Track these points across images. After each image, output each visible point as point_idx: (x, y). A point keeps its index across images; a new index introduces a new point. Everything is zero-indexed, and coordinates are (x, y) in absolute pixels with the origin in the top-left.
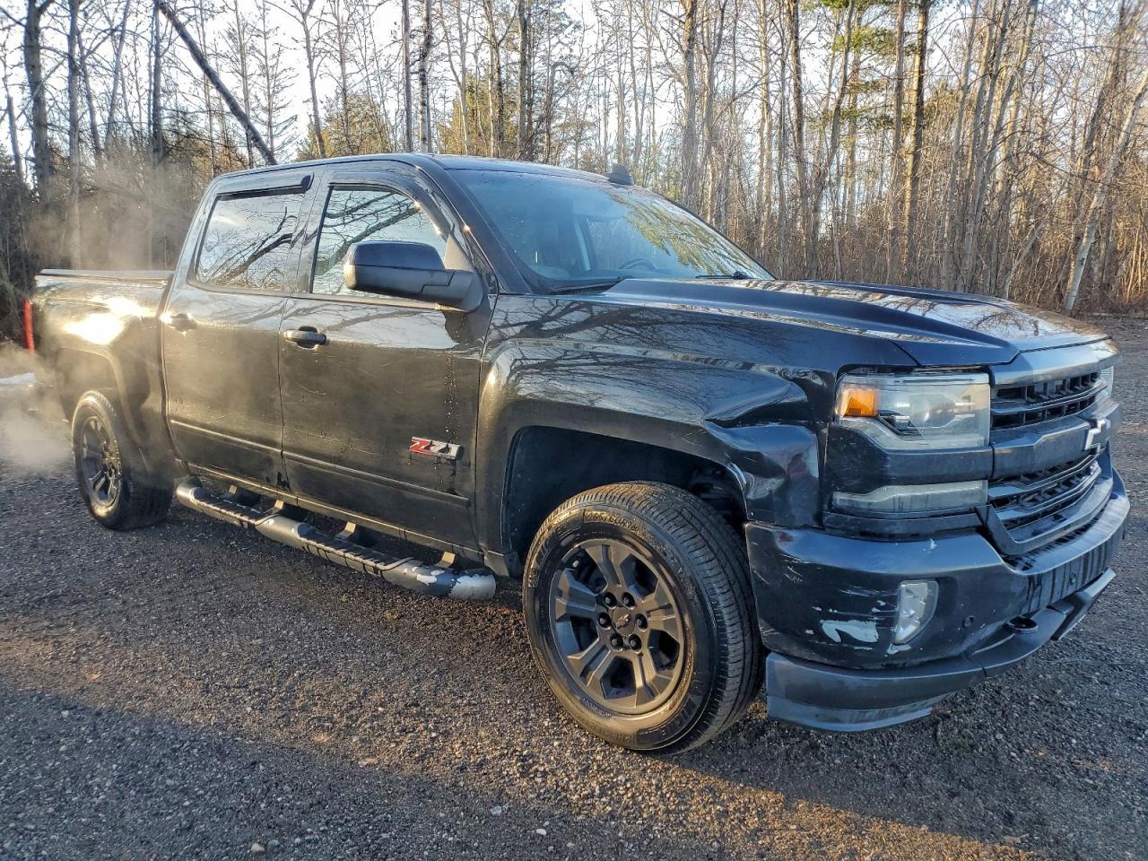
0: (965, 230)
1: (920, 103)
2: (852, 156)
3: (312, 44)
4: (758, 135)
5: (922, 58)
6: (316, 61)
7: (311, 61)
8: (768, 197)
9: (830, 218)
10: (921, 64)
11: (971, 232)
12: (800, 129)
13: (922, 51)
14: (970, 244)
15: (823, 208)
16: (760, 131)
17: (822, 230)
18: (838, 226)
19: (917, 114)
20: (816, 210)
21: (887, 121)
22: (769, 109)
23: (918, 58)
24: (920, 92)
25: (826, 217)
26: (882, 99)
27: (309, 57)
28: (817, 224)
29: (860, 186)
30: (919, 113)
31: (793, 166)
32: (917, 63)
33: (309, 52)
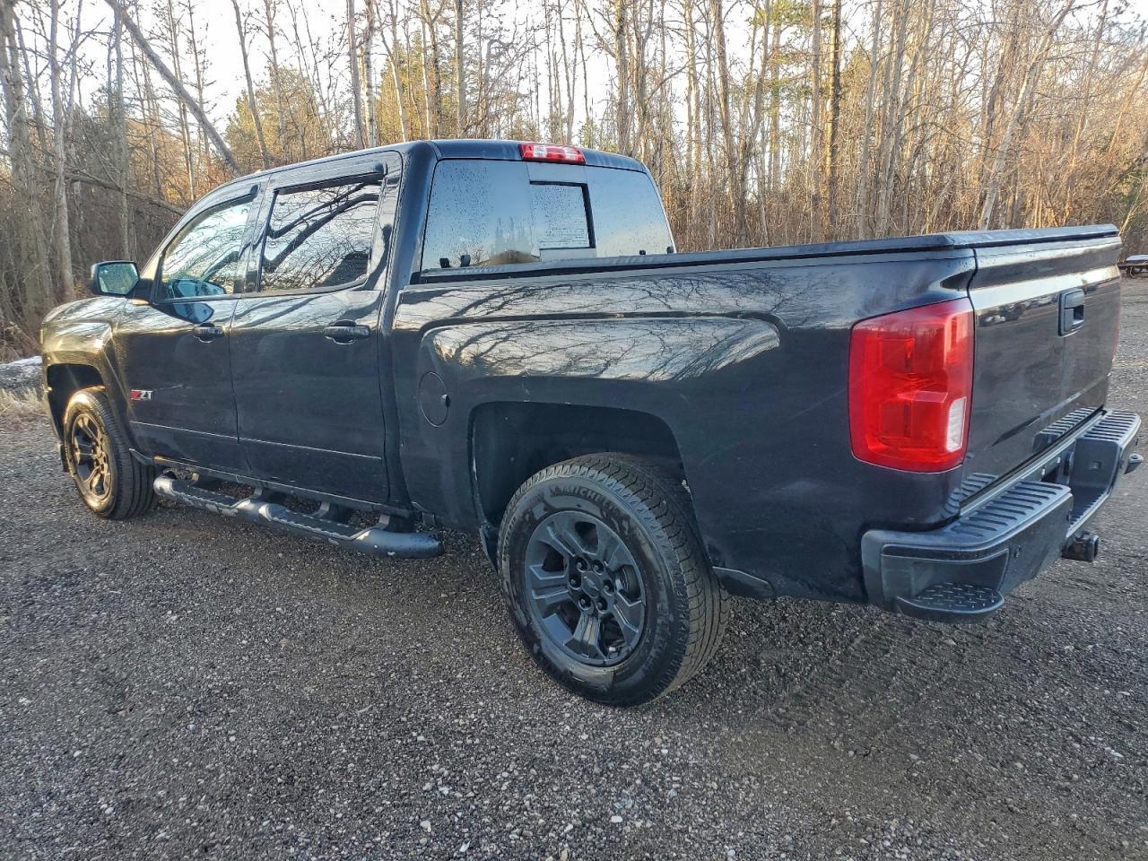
0: (878, 196)
1: (837, 75)
2: (775, 124)
3: (243, 19)
4: (685, 103)
5: (837, 31)
6: (248, 38)
7: (242, 39)
8: (697, 166)
9: (756, 187)
10: (836, 37)
11: (884, 198)
12: (726, 101)
13: (837, 25)
14: (883, 209)
15: (749, 176)
16: (688, 99)
17: (749, 197)
18: (764, 191)
19: (834, 84)
20: (743, 179)
21: (806, 92)
22: (696, 81)
23: (833, 32)
24: (836, 63)
25: (752, 186)
26: (802, 70)
27: (240, 33)
28: (744, 193)
29: (785, 153)
30: (836, 84)
31: (720, 135)
32: (833, 36)
33: (240, 28)
